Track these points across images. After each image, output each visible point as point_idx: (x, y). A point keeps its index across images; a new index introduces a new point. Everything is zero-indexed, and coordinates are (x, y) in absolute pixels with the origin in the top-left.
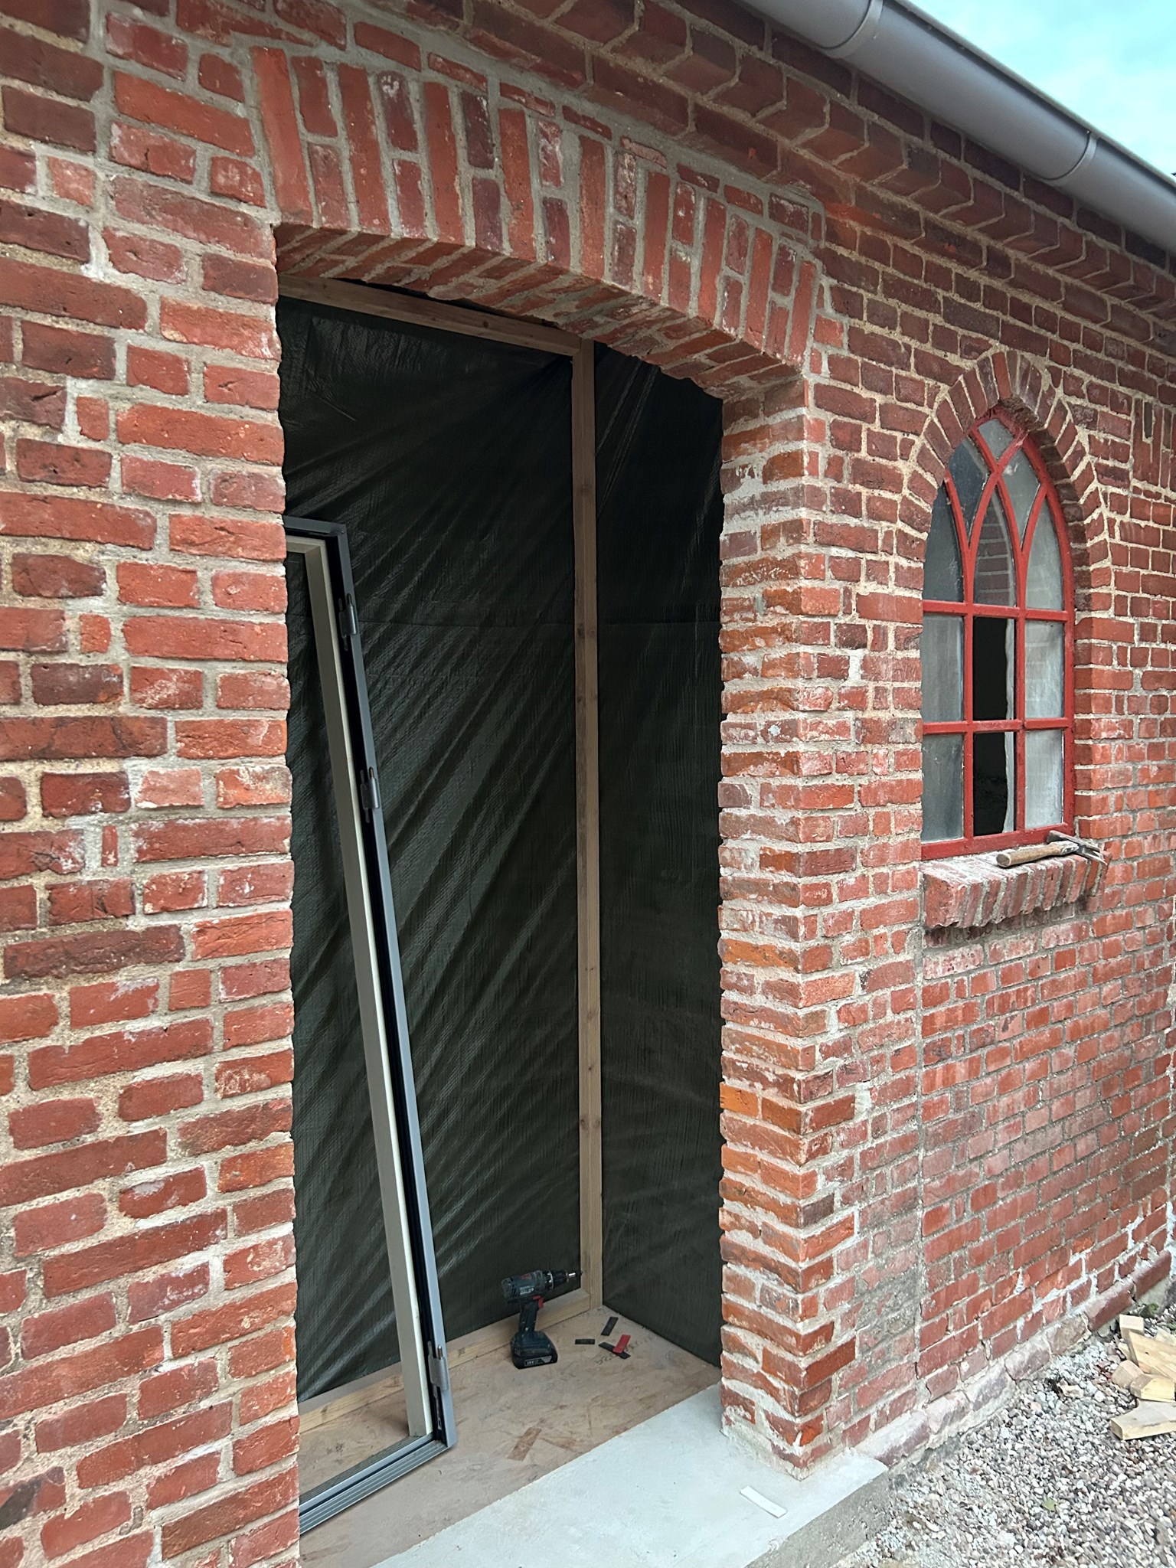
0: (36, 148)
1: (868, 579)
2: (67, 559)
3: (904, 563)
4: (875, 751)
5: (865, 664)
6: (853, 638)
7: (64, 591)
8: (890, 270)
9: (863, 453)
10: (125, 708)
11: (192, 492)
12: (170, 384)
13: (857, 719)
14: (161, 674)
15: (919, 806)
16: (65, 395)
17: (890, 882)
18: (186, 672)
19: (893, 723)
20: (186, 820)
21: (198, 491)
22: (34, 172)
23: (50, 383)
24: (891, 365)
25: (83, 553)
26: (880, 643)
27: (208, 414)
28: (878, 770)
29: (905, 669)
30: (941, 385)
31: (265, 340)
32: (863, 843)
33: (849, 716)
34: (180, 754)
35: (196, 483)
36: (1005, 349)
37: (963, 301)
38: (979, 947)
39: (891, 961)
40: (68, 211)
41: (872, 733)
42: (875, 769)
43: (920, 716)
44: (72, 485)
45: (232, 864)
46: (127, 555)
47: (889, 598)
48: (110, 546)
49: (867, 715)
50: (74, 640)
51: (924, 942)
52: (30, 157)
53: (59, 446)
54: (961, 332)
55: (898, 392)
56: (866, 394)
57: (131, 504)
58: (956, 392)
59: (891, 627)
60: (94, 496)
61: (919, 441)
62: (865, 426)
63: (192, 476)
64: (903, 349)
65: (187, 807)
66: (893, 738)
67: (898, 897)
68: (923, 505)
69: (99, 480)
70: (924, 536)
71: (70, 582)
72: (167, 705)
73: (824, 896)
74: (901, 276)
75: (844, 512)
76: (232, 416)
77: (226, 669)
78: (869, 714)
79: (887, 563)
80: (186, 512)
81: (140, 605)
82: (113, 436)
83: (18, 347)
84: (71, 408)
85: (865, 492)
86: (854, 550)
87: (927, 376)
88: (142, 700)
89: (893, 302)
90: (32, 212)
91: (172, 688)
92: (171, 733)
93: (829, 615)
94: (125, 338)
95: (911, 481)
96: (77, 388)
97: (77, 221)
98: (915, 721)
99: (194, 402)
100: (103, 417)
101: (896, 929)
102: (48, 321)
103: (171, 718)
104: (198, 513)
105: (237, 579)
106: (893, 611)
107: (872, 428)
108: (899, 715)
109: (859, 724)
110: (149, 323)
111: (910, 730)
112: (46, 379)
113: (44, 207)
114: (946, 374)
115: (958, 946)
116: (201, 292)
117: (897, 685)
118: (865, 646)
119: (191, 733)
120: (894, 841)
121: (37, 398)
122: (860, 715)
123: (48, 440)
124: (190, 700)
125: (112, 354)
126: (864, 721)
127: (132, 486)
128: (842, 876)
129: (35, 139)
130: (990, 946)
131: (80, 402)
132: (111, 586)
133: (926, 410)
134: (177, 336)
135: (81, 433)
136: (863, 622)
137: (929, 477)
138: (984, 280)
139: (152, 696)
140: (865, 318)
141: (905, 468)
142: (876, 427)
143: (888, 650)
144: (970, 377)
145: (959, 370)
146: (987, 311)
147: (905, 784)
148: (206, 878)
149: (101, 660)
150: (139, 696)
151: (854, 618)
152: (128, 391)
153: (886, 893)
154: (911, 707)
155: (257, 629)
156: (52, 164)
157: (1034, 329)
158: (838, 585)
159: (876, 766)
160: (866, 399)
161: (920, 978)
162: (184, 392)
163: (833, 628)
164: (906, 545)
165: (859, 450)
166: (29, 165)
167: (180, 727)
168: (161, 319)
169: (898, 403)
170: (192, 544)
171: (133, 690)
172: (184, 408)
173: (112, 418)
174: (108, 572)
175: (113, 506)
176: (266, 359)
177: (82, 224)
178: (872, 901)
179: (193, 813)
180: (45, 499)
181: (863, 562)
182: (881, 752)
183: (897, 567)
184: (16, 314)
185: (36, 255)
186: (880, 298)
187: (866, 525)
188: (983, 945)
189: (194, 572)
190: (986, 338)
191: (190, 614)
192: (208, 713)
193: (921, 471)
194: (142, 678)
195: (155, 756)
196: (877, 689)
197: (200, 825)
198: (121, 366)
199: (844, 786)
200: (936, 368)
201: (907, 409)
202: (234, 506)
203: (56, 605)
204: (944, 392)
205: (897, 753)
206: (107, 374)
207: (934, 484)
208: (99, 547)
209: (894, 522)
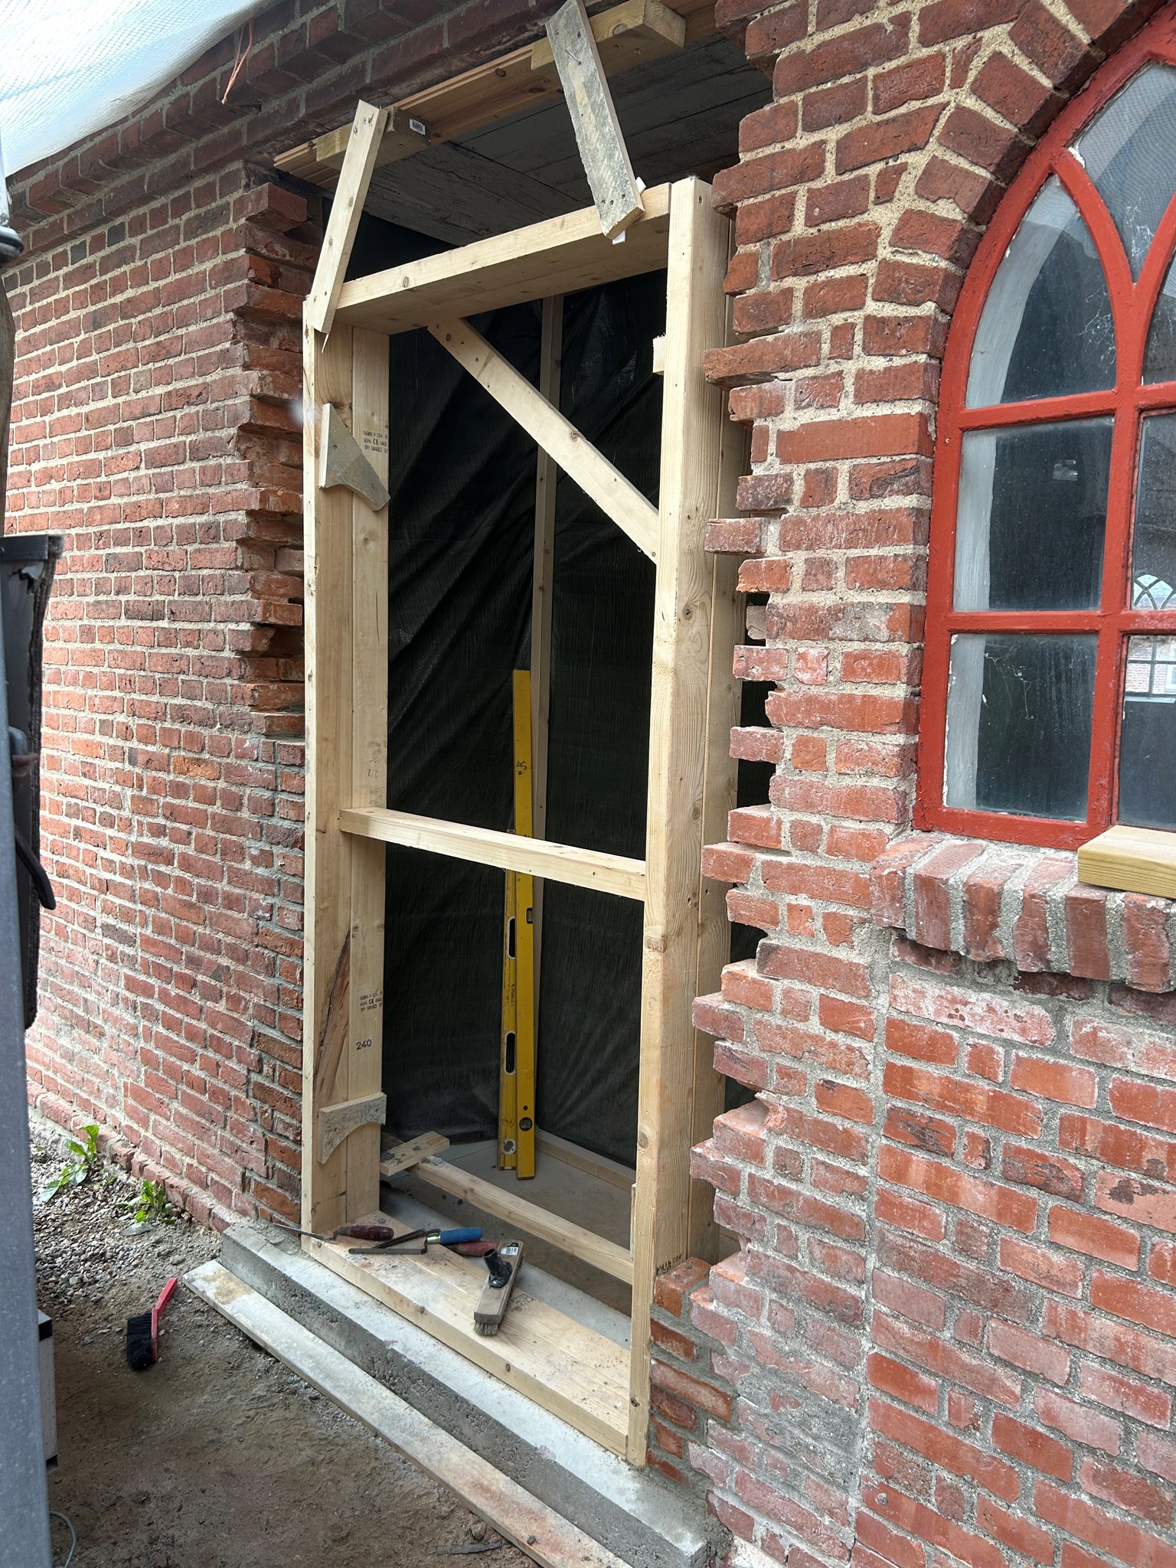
1: (799, 407)
3: (878, 364)
4: (801, 650)
9: (799, 228)
19: (839, 611)
24: (863, 68)
26: (817, 498)
28: (805, 677)
29: (875, 529)
30: (990, 32)
38: (1043, 1011)
39: (819, 950)
41: (794, 624)
47: (841, 425)
49: (787, 599)
51: (894, 951)
55: (880, 100)
56: (809, 141)
58: (1025, 25)
59: (845, 467)
61: (918, 161)
62: (805, 188)
64: (891, 28)
66: (838, 631)
67: (839, 864)
68: (925, 259)
70: (929, 308)
78: (793, 597)
79: (841, 373)
85: (800, 284)
87: (952, 37)
95: (898, 230)
98: (894, 607)
101: (833, 908)
106: (848, 443)
107: (818, 184)
108: (857, 597)
109: (772, 611)
111: (878, 622)
114: (999, 7)
115: (981, 987)
117: (854, 553)
120: (834, 781)
122: (776, 598)
126: (782, 608)
130: (1078, 1025)
133: (944, 96)
137: (941, 208)
140: (811, 28)
141: (885, 217)
142: (828, 177)
143: (837, 503)
147: (863, 702)
151: (772, 464)
153: (816, 853)
154: (883, 585)
159: (802, 671)
161: (883, 1000)
164: (882, 336)
165: (789, 228)
169: (878, 119)
178: (785, 855)
181: (790, 384)
182: (814, 653)
183: (861, 374)
187: (798, 330)
188: (1057, 1015)
193: (923, 205)
196: (809, 562)
200: (971, 13)
201: (898, 119)
204: (996, 39)
205: (847, 655)
207: (956, 215)
209: (861, 306)
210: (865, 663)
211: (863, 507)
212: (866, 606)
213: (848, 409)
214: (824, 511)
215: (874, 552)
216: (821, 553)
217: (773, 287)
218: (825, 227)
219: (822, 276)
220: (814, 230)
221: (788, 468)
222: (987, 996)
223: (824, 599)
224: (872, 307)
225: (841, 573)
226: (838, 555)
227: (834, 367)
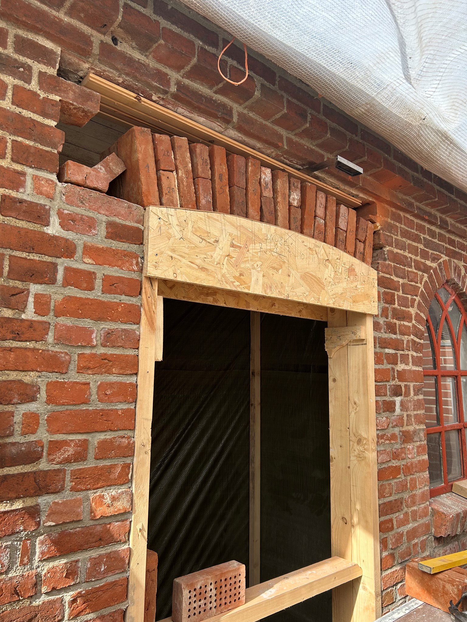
0: (30, 171)
1: (401, 363)
2: (20, 382)
3: (415, 354)
4: (408, 447)
5: (402, 404)
6: (397, 392)
7: (15, 400)
8: (403, 226)
9: (396, 306)
10: (43, 465)
11: (91, 340)
12: (85, 285)
13: (400, 431)
14: (65, 443)
15: (427, 472)
16: (29, 293)
17: (418, 514)
18: (79, 440)
19: (415, 432)
20: (70, 529)
21: (94, 340)
22: (25, 182)
23: (20, 286)
24: (405, 266)
25: (29, 378)
26: (407, 394)
27: (103, 300)
28: (410, 456)
29: (418, 405)
30: (425, 274)
31: (134, 262)
32: (406, 496)
33: (396, 430)
34: (73, 489)
35: (94, 335)
36: (447, 258)
37: (430, 239)
38: (457, 543)
40: (42, 201)
41: (407, 437)
43: (425, 427)
44: (26, 341)
45: (94, 553)
46: (54, 377)
47: (410, 371)
48: (44, 373)
49: (404, 429)
50: (18, 428)
51: (434, 544)
52: (24, 174)
53: (23, 320)
54: (431, 251)
55: (408, 278)
56: (396, 279)
57: (57, 349)
58: (430, 277)
59: (412, 385)
60: (38, 345)
61: (418, 299)
62: (396, 293)
63: (92, 332)
64: (409, 259)
65: (73, 522)
66: (415, 439)
67: (422, 521)
68: (421, 327)
69: (41, 338)
70: (422, 341)
71: (19, 395)
72: (67, 461)
73: (390, 526)
74: (407, 228)
75: (390, 332)
76: (115, 300)
77: (102, 436)
79: (408, 355)
80: (87, 351)
81: (57, 404)
82: (52, 313)
83: (6, 269)
84: (31, 299)
85: (397, 322)
86: (394, 350)
87: (419, 270)
88: (53, 460)
89: (404, 239)
90: (21, 201)
91: (70, 451)
92: (68, 478)
93: (387, 381)
94: (62, 264)
95: (415, 317)
96: (35, 288)
97: (45, 205)
98: (423, 430)
99: (97, 294)
100: (48, 303)
101: (421, 539)
102: (24, 255)
103: (70, 468)
104: (94, 351)
105: (111, 385)
106: (412, 377)
107: (399, 294)
108: (417, 427)
109: (401, 434)
110: (77, 255)
111: (422, 434)
112: (19, 284)
113: (29, 199)
114: (426, 269)
116: (105, 240)
117: (415, 412)
118: (401, 395)
119: (79, 476)
120: (418, 492)
121: (13, 295)
122: (401, 429)
123: (17, 316)
124: (80, 456)
125: (55, 271)
126: (403, 432)
127: (59, 340)
128: (397, 514)
129: (27, 166)
130: (461, 541)
131: (37, 296)
132: (43, 395)
133: (419, 285)
134: (90, 261)
135: (35, 313)
137: (422, 315)
138: (438, 230)
139: (60, 456)
140: (394, 247)
141: (413, 311)
142: (401, 293)
143: (411, 396)
144: (435, 270)
145: (431, 267)
146: (440, 243)
147: (421, 462)
148: (80, 564)
149: (32, 438)
150: (51, 457)
151: (396, 382)
152: (62, 290)
153: (416, 520)
154: (421, 423)
155: (120, 413)
156: (36, 178)
157: (457, 250)
158: (389, 366)
159: (409, 454)
160: (396, 281)
162: (91, 289)
163: (388, 387)
164: (417, 347)
165: (394, 304)
166: (22, 178)
167: (73, 473)
168: (83, 253)
169: (409, 283)
170: (89, 368)
171: (49, 454)
172: (91, 297)
173: (52, 304)
174: (42, 387)
175: (48, 351)
176: (134, 271)
177: (47, 207)
178: (410, 526)
179: (76, 525)
180: (11, 350)
181: (399, 355)
182: (411, 447)
183: (412, 356)
184: (8, 252)
185: (21, 222)
186: (399, 238)
187: (399, 338)
189: (89, 384)
190: (440, 254)
191: (84, 407)
192: (90, 463)
193: (419, 312)
194: (55, 446)
195: (59, 492)
196: (407, 415)
197: (79, 532)
198: (60, 276)
199: (396, 466)
200: (422, 267)
201: (412, 285)
202: (113, 347)
203: (9, 408)
204: (426, 277)
205: (417, 447)
206: (52, 281)
207: (425, 318)
208: (37, 374)
209: (410, 336)
210: (420, 448)
211: (416, 398)
212: (420, 430)
213: (411, 367)
214: (408, 398)
215: (419, 412)
216: (409, 413)
217: (392, 320)
218: (402, 308)
219: (402, 322)
220: (399, 307)
221: (400, 383)
222: (449, 545)
223: (411, 428)
224: (412, 337)
225: (413, 419)
226: (413, 413)
227: (407, 353)
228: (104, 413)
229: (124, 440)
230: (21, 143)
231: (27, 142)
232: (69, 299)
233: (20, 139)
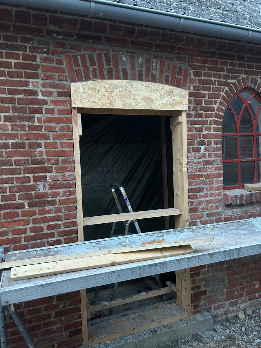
0: (30, 80)
1: (205, 131)
2: (36, 142)
3: (216, 126)
4: (209, 167)
5: (205, 149)
6: (202, 143)
7: (36, 147)
8: (210, 65)
9: (203, 104)
10: (46, 165)
11: (56, 130)
12: (52, 113)
13: (203, 160)
14: (52, 159)
15: (222, 178)
16: (35, 117)
17: (214, 194)
18: (56, 159)
19: (214, 161)
20: (57, 182)
21: (57, 130)
22: (29, 84)
23: (33, 116)
24: (211, 85)
25: (39, 141)
26: (209, 143)
27: (58, 117)
28: (210, 171)
29: (217, 149)
31: (68, 103)
32: (206, 186)
33: (201, 160)
34: (55, 172)
35: (57, 128)
36: (245, 76)
37: (232, 68)
38: (241, 209)
39: (215, 211)
40: (35, 89)
41: (207, 163)
42: (209, 171)
43: (222, 159)
44: (36, 131)
45: (64, 190)
46: (45, 141)
47: (212, 134)
48: (43, 140)
49: (206, 159)
50: (37, 155)
51: (224, 208)
52: (29, 81)
53: (34, 125)
54: (231, 74)
55: (213, 90)
56: (203, 92)
57: (46, 133)
58: (230, 88)
59: (212, 141)
60: (40, 132)
61: (219, 100)
62: (203, 99)
63: (56, 127)
64: (214, 81)
65: (57, 180)
66: (214, 164)
67: (216, 198)
68: (221, 113)
69: (41, 130)
70: (222, 120)
71: (36, 146)
72: (53, 164)
73: (196, 197)
74: (213, 66)
75: (198, 118)
76: (63, 117)
77: (63, 158)
78: (207, 159)
79: (211, 127)
80: (55, 133)
81: (48, 149)
82: (43, 122)
83: (28, 111)
84: (36, 119)
85: (204, 113)
86: (201, 125)
87: (221, 86)
88: (49, 164)
89: (210, 72)
90: (29, 90)
91: (54, 162)
92: (54, 169)
93: (195, 139)
94: (44, 107)
95: (217, 109)
96: (37, 116)
97: (36, 90)
98: (221, 160)
99: (56, 115)
100: (41, 120)
101: (216, 204)
102: (32, 106)
103: (54, 166)
104: (57, 133)
105: (64, 143)
106: (213, 137)
107: (205, 99)
108: (215, 159)
109: (204, 161)
110: (48, 104)
111: (219, 162)
112: (32, 115)
113: (31, 89)
114: (227, 84)
115: (235, 209)
116: (57, 97)
117: (215, 152)
118: (205, 145)
119: (57, 169)
120: (215, 186)
121: (31, 118)
122: (204, 159)
123: (33, 124)
124: (57, 163)
125: (42, 110)
126: (205, 161)
127: (46, 130)
128: (200, 193)
129: (29, 79)
130: (245, 209)
131: (38, 118)
132: (43, 146)
133: (221, 93)
134: (53, 105)
135: (38, 123)
136: (204, 140)
137: (223, 107)
138: (238, 62)
139: (51, 163)
140: (203, 76)
141: (215, 106)
142: (207, 98)
143: (212, 145)
144: (234, 84)
145: (231, 83)
146: (239, 69)
147: (218, 174)
148: (60, 192)
149: (42, 158)
150: (48, 163)
151: (202, 139)
152: (45, 115)
153: (213, 197)
154: (219, 157)
155: (68, 151)
156: (32, 82)
157: (255, 70)
158: (197, 133)
159: (209, 170)
161: (223, 215)
162: (54, 114)
163: (196, 142)
164: (216, 123)
165: (202, 104)
166: (29, 83)
167: (55, 168)
168: (50, 103)
169: (213, 93)
170: (56, 138)
171: (47, 162)
172: (54, 116)
173: (43, 120)
174: (42, 144)
175: (43, 133)
176: (68, 106)
177: (37, 90)
178: (209, 198)
179: (57, 181)
180: (32, 134)
181: (204, 127)
182: (210, 167)
183: (214, 127)
184: (27, 106)
185: (30, 96)
186: (207, 71)
187: (204, 119)
188: (243, 209)
189: (57, 143)
190: (239, 75)
191: (57, 149)
192: (60, 165)
193: (220, 106)
194: (49, 160)
195: (51, 172)
196: (209, 154)
197: (59, 183)
198: (44, 111)
199: (200, 174)
200: (224, 83)
201: (216, 94)
202: (64, 131)
203: (35, 150)
204: (227, 88)
205: (215, 167)
206: (42, 113)
207: (224, 109)
208: (41, 140)
210: (218, 168)
211: (215, 146)
212: (217, 160)
213: (212, 132)
214: (210, 146)
215: (217, 152)
216: (210, 152)
217: (200, 112)
218: (207, 105)
219: (207, 112)
220: (205, 105)
223: (211, 159)
224: (214, 118)
225: (213, 155)
226: (212, 153)
228: (62, 151)
229: (70, 159)
230: (27, 72)
231: (29, 71)
232: (47, 118)
233: (26, 71)
